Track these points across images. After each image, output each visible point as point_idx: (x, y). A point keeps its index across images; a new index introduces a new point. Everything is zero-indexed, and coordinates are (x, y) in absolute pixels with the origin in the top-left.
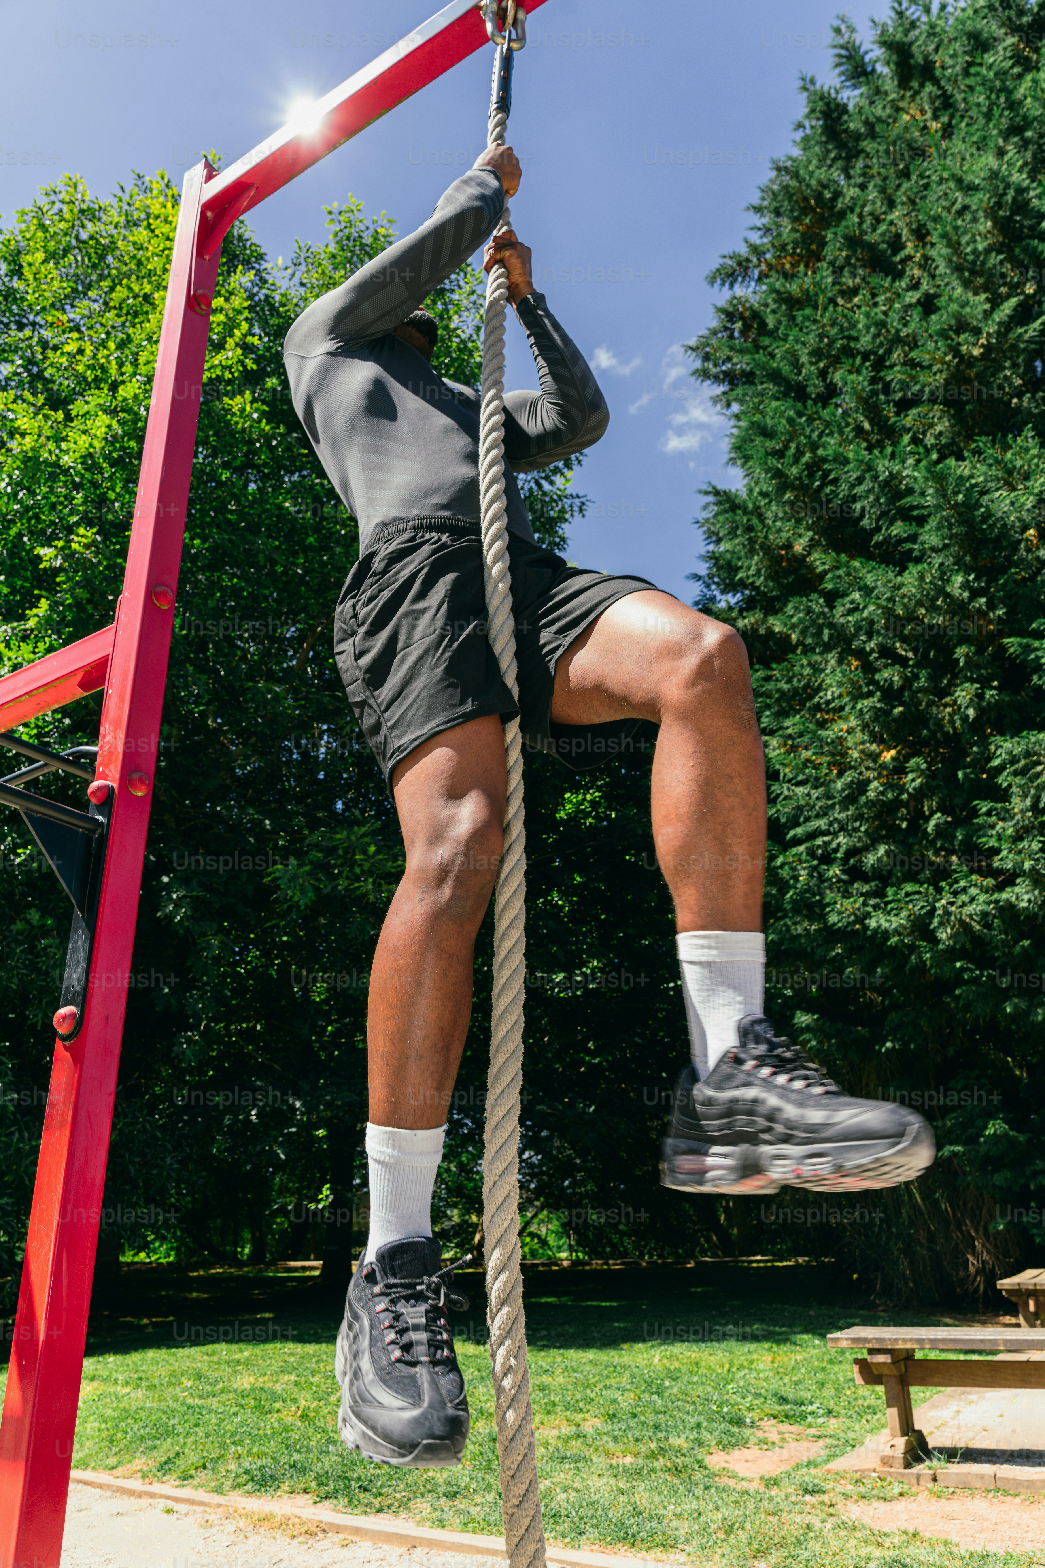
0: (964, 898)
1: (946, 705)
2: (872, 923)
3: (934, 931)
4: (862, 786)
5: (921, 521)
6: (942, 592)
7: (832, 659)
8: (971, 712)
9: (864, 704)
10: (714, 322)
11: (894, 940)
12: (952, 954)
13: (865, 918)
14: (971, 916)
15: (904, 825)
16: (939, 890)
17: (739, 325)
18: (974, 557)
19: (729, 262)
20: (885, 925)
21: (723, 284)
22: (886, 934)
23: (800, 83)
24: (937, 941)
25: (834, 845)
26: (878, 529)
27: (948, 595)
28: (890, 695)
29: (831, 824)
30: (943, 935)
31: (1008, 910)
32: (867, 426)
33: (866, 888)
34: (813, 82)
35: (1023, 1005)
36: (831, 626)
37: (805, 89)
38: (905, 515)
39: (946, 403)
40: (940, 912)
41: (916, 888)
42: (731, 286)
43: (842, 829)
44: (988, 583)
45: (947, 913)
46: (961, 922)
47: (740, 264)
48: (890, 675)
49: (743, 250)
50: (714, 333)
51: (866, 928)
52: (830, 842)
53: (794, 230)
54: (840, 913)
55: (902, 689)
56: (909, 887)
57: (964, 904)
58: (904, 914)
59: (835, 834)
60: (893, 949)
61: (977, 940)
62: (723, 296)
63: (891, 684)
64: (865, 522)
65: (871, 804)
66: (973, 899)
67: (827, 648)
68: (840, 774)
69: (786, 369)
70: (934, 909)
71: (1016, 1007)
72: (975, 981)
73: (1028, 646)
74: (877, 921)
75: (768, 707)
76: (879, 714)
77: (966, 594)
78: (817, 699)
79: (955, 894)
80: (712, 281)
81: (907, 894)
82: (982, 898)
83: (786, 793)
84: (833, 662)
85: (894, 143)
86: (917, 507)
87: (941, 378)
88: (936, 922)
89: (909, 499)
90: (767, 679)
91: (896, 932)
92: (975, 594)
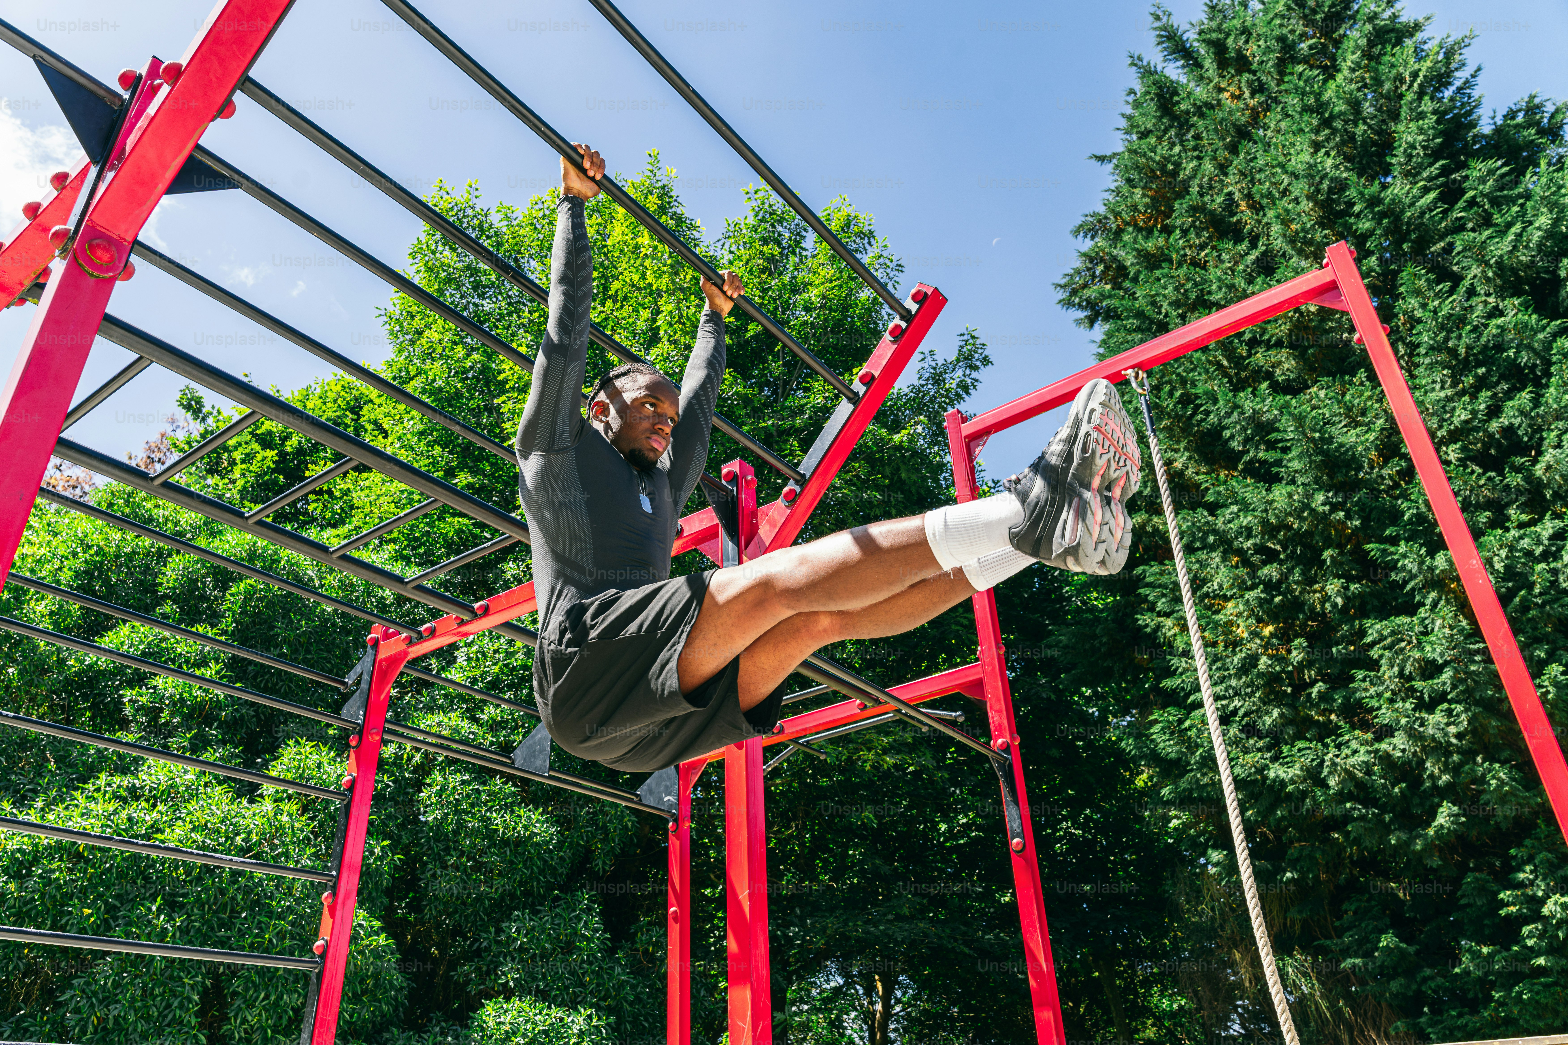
0: (1346, 751)
1: (1315, 592)
2: (1272, 774)
3: (1324, 779)
4: (1252, 661)
5: (1286, 450)
6: (1306, 506)
7: (1216, 558)
8: (1339, 601)
9: (1250, 595)
10: (1078, 263)
11: (1290, 788)
12: (1341, 797)
13: (1263, 769)
14: (1353, 766)
15: (1289, 690)
16: (1326, 746)
17: (1101, 268)
18: (1331, 477)
19: (1090, 219)
20: (1283, 775)
21: (1085, 236)
22: (1283, 784)
23: (1129, 61)
24: (1328, 787)
25: (1231, 708)
26: (1246, 452)
27: (1313, 511)
28: (1270, 586)
29: (1226, 690)
30: (1332, 782)
31: (1386, 759)
32: (1225, 363)
33: (1261, 744)
34: (1140, 59)
35: (1404, 837)
36: (1215, 532)
37: (1133, 64)
38: (1271, 446)
39: (1291, 346)
40: (1327, 763)
41: (1307, 744)
42: (1093, 238)
43: (1236, 694)
44: (1346, 499)
45: (1334, 764)
46: (1346, 771)
47: (1100, 221)
48: (1270, 571)
49: (1102, 210)
50: (1078, 272)
51: (1265, 778)
52: (1228, 706)
53: (1144, 195)
54: (1242, 766)
55: (1280, 582)
56: (1301, 744)
57: (1347, 757)
58: (1297, 766)
59: (1231, 698)
60: (1290, 794)
61: (1360, 785)
62: (1087, 245)
63: (1270, 580)
64: (1234, 444)
65: (1260, 675)
66: (1355, 752)
67: (1212, 548)
68: (1234, 653)
69: (1149, 310)
70: (1323, 761)
71: (1398, 839)
72: (1363, 818)
73: (1385, 550)
74: (1276, 771)
75: (1164, 595)
76: (1261, 602)
77: (1327, 508)
78: (1205, 589)
79: (1338, 747)
80: (1076, 232)
81: (1300, 750)
82: (1363, 749)
83: (1184, 665)
84: (1217, 560)
85: (1221, 123)
86: (1281, 441)
87: (1285, 328)
88: (1325, 771)
89: (1274, 435)
90: (1162, 573)
91: (1292, 781)
92: (1334, 508)
